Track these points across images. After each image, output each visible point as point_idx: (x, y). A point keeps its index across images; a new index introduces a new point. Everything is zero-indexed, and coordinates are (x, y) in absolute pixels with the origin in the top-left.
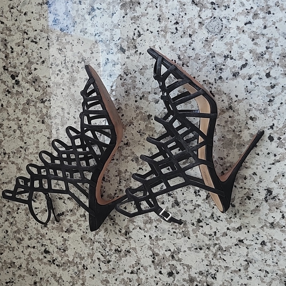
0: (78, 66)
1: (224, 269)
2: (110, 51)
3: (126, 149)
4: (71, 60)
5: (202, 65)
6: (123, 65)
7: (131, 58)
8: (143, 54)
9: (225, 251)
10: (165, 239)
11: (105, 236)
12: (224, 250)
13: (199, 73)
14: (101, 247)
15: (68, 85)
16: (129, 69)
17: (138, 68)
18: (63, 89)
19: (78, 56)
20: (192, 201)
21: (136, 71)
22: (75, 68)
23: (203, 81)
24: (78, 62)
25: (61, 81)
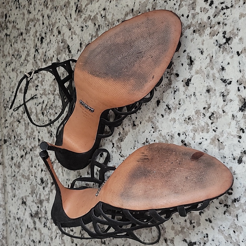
0: (219, 33)
2: (242, 86)
3: (130, 124)
4: (227, 18)
5: (226, 235)
6: (223, 111)
7: (234, 123)
8: (239, 141)
11: (59, 106)
13: (216, 229)
15: (193, 23)
16: (218, 119)
17: (220, 136)
18: (188, 16)
19: (233, 30)
21: (215, 131)
22: (216, 28)
23: (207, 234)
24: (224, 33)
25: (198, 10)
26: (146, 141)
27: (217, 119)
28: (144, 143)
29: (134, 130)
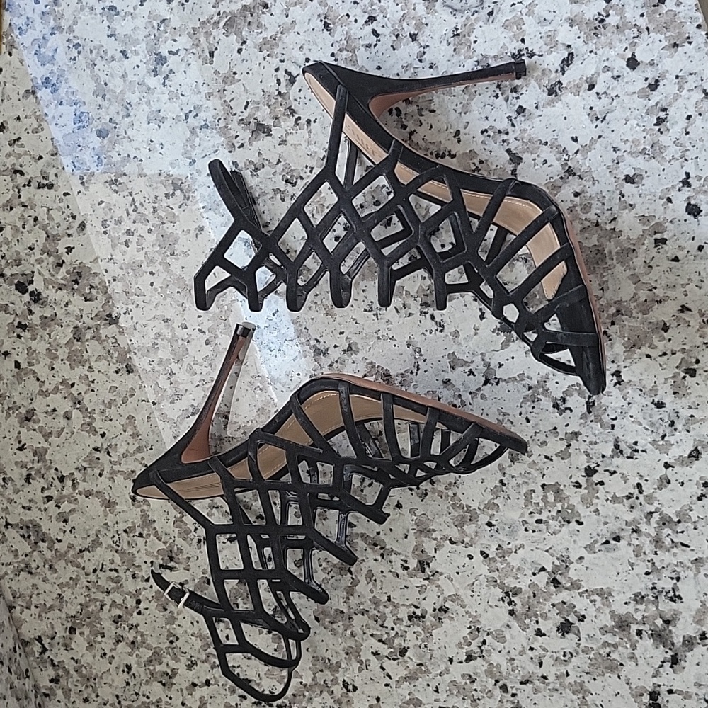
0: (168, 206)
1: (693, 566)
2: (235, 141)
4: (147, 197)
5: (467, 97)
6: (277, 164)
7: (290, 140)
8: (315, 122)
9: (679, 522)
10: (522, 546)
11: (371, 591)
12: (676, 519)
13: (466, 118)
14: (372, 623)
15: (160, 260)
16: (293, 168)
17: (316, 158)
18: (152, 273)
19: (161, 182)
20: (555, 428)
21: (312, 168)
22: (163, 214)
23: (482, 132)
24: (167, 196)
25: (140, 256)
26: (369, 311)
27: (292, 170)
28: (374, 315)
29: (360, 347)
